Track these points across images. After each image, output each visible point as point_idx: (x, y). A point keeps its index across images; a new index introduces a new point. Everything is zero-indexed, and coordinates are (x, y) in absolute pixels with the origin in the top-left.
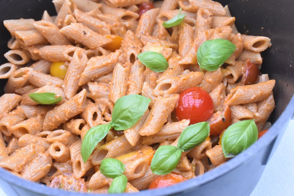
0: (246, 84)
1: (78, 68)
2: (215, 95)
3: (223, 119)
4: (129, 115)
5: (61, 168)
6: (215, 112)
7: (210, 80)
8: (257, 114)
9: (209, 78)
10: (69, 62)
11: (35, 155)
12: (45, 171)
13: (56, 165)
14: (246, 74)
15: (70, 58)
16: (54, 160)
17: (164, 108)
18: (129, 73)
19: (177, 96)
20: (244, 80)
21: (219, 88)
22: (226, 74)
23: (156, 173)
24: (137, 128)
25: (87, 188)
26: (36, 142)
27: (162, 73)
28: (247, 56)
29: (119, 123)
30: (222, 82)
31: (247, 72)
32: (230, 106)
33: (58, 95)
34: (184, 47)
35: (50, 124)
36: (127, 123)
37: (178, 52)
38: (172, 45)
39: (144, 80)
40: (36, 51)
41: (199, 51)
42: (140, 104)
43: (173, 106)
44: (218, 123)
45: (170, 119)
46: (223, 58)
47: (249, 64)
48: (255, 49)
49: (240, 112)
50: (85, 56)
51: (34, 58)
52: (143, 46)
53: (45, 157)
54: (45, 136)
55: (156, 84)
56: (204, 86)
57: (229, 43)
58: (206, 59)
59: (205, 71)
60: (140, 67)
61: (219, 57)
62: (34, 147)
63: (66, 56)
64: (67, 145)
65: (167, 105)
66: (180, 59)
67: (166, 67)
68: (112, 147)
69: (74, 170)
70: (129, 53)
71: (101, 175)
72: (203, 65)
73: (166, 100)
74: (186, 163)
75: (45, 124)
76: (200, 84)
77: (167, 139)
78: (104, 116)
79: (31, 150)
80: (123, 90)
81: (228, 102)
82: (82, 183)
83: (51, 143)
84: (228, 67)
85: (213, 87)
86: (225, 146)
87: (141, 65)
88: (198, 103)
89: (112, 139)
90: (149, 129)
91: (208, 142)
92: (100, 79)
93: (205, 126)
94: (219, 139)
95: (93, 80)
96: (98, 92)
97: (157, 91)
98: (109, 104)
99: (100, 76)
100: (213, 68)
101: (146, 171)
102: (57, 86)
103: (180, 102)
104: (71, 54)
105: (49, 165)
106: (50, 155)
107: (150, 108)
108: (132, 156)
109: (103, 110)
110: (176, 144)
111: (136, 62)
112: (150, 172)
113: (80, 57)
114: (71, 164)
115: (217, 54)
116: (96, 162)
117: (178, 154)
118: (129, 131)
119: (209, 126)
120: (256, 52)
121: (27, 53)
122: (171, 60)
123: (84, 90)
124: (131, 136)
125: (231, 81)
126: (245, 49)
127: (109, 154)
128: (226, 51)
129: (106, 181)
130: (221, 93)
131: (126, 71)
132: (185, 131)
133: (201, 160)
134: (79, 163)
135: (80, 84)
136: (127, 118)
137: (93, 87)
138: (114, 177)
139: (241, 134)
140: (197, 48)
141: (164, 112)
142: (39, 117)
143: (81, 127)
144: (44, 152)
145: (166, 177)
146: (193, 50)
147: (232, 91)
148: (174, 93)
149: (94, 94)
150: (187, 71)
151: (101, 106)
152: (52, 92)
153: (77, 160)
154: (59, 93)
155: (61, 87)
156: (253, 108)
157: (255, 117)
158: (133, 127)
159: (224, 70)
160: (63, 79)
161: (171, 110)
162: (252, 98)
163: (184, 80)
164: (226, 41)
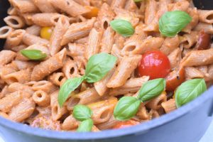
0: (199, 49)
1: (61, 31)
2: (172, 57)
3: (178, 77)
4: (99, 70)
5: (42, 112)
6: (171, 71)
7: (169, 44)
8: (207, 75)
9: (168, 43)
10: (54, 26)
11: (21, 99)
12: (29, 113)
13: (38, 109)
14: (200, 42)
15: (56, 23)
16: (37, 105)
17: (128, 66)
18: (102, 36)
19: (140, 57)
20: (198, 46)
21: (176, 52)
22: (183, 41)
23: (118, 119)
24: (105, 81)
25: (62, 129)
26: (23, 89)
27: (129, 37)
28: (201, 27)
29: (90, 76)
30: (179, 47)
31: (201, 40)
32: (184, 67)
33: (43, 52)
34: (149, 17)
35: (37, 75)
36: (97, 76)
37: (144, 22)
38: (140, 16)
39: (114, 43)
40: (29, 17)
41: (160, 21)
42: (108, 61)
43: (136, 64)
44: (173, 80)
45: (133, 75)
46: (180, 27)
47: (203, 33)
48: (208, 21)
49: (192, 72)
50: (67, 22)
51: (28, 23)
52: (115, 15)
53: (29, 101)
54: (31, 85)
55: (123, 46)
56: (164, 50)
57: (186, 14)
58: (166, 27)
59: (165, 38)
60: (111, 32)
61: (177, 25)
62: (21, 93)
63: (53, 21)
64: (49, 93)
65: (131, 63)
66: (144, 27)
67: (133, 32)
68: (84, 96)
69: (53, 114)
70: (103, 21)
71: (73, 118)
72: (163, 32)
73: (130, 59)
74: (144, 113)
75: (32, 76)
76: (160, 47)
77: (129, 92)
78: (80, 71)
79: (19, 96)
80: (96, 49)
81: (183, 63)
82: (58, 124)
83: (35, 91)
84: (185, 35)
85: (171, 50)
86: (178, 100)
87: (112, 30)
88: (157, 62)
89: (85, 90)
90: (115, 83)
91: (163, 96)
92: (79, 41)
93: (161, 82)
94: (173, 94)
95: (73, 41)
96: (76, 51)
97: (123, 51)
98: (84, 61)
99: (79, 38)
100: (172, 34)
101: (110, 117)
102: (44, 45)
103: (142, 61)
104: (56, 20)
105: (32, 108)
106: (33, 101)
107: (117, 65)
108: (100, 104)
109: (79, 66)
110: (136, 96)
111: (108, 28)
112: (114, 118)
113: (63, 22)
114: (50, 109)
115: (176, 23)
116: (70, 108)
117: (137, 104)
118: (98, 83)
119: (165, 82)
120: (209, 24)
121: (23, 19)
122: (137, 28)
123: (65, 49)
124: (99, 88)
125: (187, 46)
126: (199, 21)
127: (81, 102)
128: (183, 20)
129: (77, 124)
130: (177, 56)
131: (99, 35)
132: (144, 85)
133: (158, 110)
134: (56, 108)
135: (62, 44)
136: (97, 73)
137: (72, 47)
138: (82, 120)
139: (193, 90)
140: (159, 18)
141: (128, 69)
142: (28, 70)
143: (60, 79)
144: (29, 98)
145: (126, 123)
146: (156, 20)
147: (186, 55)
148: (137, 53)
149: (72, 52)
150: (150, 37)
151: (78, 63)
152: (39, 49)
153: (55, 105)
154: (44, 51)
155: (47, 47)
156: (204, 70)
157: (205, 77)
158: (101, 80)
159: (181, 37)
160: (49, 40)
161: (134, 68)
162: (204, 61)
163: (147, 43)
164: (183, 13)
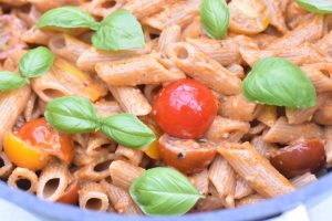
2: (221, 125)
3: (180, 155)
9: (237, 101)
17: (143, 70)
19: (175, 75)
30: (253, 125)
42: (128, 36)
43: (156, 78)
61: (264, 91)
67: (221, 37)
74: (92, 145)
76: (228, 96)
97: (173, 47)
103: (174, 84)
115: (267, 86)
139: (166, 191)
148: (181, 68)
163: (208, 69)
